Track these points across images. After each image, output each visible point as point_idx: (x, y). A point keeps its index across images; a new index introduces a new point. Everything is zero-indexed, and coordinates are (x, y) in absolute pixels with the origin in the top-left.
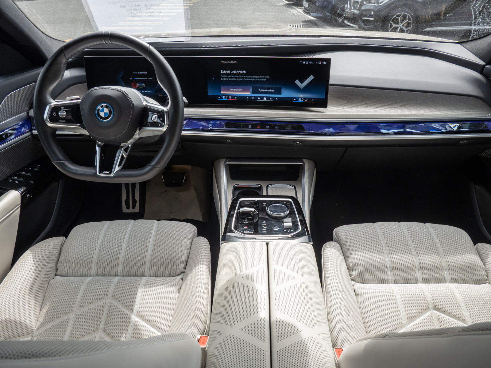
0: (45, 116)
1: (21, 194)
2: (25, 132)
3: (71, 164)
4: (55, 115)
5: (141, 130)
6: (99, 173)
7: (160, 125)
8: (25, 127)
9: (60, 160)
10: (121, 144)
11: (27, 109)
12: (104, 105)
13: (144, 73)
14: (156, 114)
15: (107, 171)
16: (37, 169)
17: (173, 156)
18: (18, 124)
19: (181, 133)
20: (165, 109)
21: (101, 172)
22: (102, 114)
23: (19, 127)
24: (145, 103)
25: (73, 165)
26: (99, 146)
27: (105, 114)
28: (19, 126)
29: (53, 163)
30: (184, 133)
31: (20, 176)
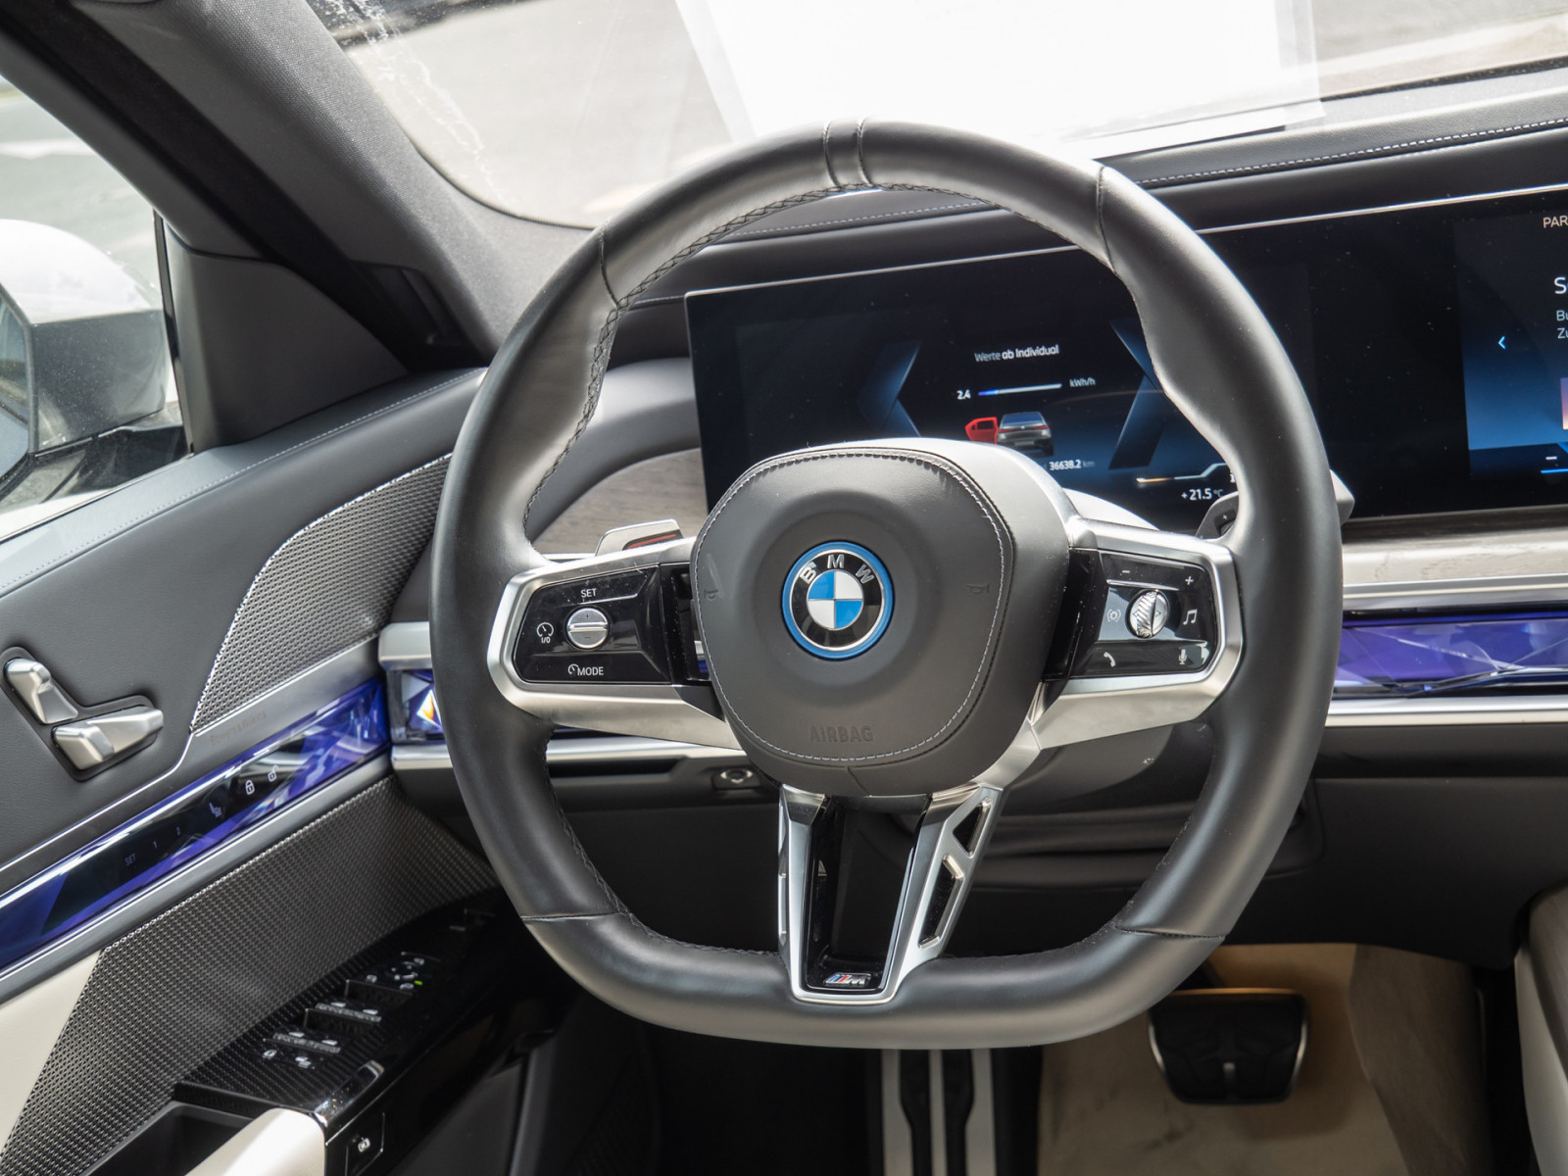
0: (497, 646)
1: (328, 1132)
2: (353, 759)
3: (634, 932)
4: (547, 640)
5: (1061, 697)
6: (804, 986)
7: (1183, 657)
8: (353, 734)
9: (570, 908)
10: (936, 796)
11: (369, 622)
12: (836, 555)
13: (1042, 351)
14: (1158, 587)
15: (855, 970)
16: (411, 981)
17: (1269, 873)
18: (312, 716)
19: (1324, 714)
20: (1216, 551)
21: (813, 977)
22: (822, 613)
23: (321, 729)
24: (1074, 531)
25: (645, 940)
26: (797, 813)
27: (842, 607)
28: (320, 724)
29: (530, 927)
30: (1342, 714)
31: (319, 1026)
